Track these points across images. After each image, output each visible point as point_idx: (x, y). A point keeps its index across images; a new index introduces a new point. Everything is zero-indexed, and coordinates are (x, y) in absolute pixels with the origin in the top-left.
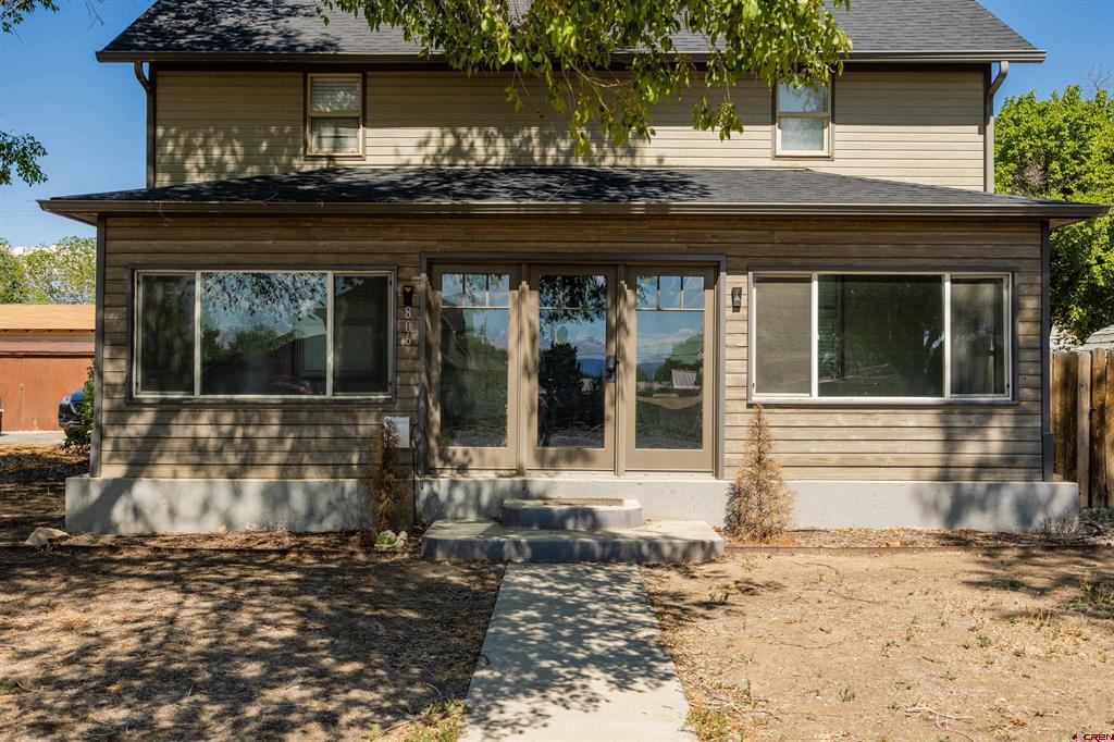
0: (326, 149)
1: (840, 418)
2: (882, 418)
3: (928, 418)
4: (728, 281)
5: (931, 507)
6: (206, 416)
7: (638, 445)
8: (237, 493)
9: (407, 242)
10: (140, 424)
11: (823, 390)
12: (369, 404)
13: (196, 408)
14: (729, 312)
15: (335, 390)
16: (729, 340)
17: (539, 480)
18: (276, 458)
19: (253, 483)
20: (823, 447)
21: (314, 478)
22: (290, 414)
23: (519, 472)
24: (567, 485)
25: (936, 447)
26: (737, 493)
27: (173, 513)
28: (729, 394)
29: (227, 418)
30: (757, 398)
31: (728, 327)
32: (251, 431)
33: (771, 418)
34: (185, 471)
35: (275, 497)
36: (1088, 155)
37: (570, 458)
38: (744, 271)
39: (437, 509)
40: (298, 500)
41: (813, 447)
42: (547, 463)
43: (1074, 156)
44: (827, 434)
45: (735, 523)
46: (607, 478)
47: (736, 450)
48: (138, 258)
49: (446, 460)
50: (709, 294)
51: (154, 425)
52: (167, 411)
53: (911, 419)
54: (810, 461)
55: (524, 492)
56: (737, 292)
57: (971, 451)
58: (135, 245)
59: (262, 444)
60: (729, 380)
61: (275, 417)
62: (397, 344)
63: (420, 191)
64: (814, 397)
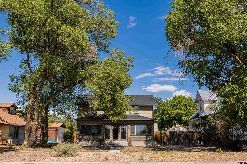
0: (94, 113)
1: (137, 137)
2: (141, 137)
3: (145, 137)
4: (128, 125)
5: (145, 143)
6: (86, 137)
7: (121, 139)
8: (89, 143)
9: (102, 122)
10: (80, 137)
11: (136, 135)
12: (99, 136)
13: (85, 136)
14: (128, 128)
15: (96, 134)
16: (128, 130)
17: (113, 142)
18: (92, 140)
19: (90, 142)
20: (136, 139)
21: (95, 141)
22: (93, 136)
23: (111, 141)
24: (115, 142)
25: (145, 138)
26: (129, 142)
27: (83, 145)
28: (128, 135)
29: (88, 137)
30: (131, 135)
31: (128, 129)
32: (90, 138)
33: (131, 137)
34: (84, 141)
35: (92, 143)
36: (181, 105)
37: (116, 140)
38: (129, 125)
39: (105, 144)
40: (94, 143)
41: (135, 139)
42: (114, 140)
43: (180, 105)
44: (136, 138)
45: (129, 145)
46: (118, 142)
47: (129, 139)
48: (80, 124)
49: (106, 140)
50: (127, 126)
51: (82, 137)
52: (83, 136)
53: (143, 137)
54: (135, 140)
55: (112, 143)
56: (129, 126)
57: (148, 139)
58: (80, 122)
59: (90, 139)
60: (128, 133)
61: (91, 137)
62: (102, 130)
63: (103, 118)
64: (135, 135)
